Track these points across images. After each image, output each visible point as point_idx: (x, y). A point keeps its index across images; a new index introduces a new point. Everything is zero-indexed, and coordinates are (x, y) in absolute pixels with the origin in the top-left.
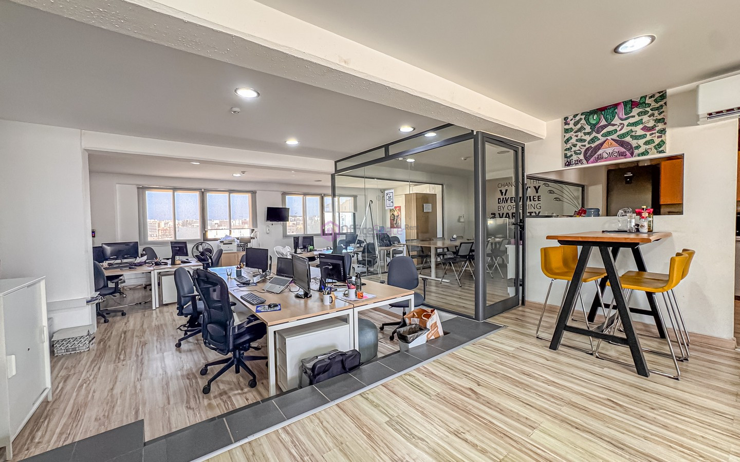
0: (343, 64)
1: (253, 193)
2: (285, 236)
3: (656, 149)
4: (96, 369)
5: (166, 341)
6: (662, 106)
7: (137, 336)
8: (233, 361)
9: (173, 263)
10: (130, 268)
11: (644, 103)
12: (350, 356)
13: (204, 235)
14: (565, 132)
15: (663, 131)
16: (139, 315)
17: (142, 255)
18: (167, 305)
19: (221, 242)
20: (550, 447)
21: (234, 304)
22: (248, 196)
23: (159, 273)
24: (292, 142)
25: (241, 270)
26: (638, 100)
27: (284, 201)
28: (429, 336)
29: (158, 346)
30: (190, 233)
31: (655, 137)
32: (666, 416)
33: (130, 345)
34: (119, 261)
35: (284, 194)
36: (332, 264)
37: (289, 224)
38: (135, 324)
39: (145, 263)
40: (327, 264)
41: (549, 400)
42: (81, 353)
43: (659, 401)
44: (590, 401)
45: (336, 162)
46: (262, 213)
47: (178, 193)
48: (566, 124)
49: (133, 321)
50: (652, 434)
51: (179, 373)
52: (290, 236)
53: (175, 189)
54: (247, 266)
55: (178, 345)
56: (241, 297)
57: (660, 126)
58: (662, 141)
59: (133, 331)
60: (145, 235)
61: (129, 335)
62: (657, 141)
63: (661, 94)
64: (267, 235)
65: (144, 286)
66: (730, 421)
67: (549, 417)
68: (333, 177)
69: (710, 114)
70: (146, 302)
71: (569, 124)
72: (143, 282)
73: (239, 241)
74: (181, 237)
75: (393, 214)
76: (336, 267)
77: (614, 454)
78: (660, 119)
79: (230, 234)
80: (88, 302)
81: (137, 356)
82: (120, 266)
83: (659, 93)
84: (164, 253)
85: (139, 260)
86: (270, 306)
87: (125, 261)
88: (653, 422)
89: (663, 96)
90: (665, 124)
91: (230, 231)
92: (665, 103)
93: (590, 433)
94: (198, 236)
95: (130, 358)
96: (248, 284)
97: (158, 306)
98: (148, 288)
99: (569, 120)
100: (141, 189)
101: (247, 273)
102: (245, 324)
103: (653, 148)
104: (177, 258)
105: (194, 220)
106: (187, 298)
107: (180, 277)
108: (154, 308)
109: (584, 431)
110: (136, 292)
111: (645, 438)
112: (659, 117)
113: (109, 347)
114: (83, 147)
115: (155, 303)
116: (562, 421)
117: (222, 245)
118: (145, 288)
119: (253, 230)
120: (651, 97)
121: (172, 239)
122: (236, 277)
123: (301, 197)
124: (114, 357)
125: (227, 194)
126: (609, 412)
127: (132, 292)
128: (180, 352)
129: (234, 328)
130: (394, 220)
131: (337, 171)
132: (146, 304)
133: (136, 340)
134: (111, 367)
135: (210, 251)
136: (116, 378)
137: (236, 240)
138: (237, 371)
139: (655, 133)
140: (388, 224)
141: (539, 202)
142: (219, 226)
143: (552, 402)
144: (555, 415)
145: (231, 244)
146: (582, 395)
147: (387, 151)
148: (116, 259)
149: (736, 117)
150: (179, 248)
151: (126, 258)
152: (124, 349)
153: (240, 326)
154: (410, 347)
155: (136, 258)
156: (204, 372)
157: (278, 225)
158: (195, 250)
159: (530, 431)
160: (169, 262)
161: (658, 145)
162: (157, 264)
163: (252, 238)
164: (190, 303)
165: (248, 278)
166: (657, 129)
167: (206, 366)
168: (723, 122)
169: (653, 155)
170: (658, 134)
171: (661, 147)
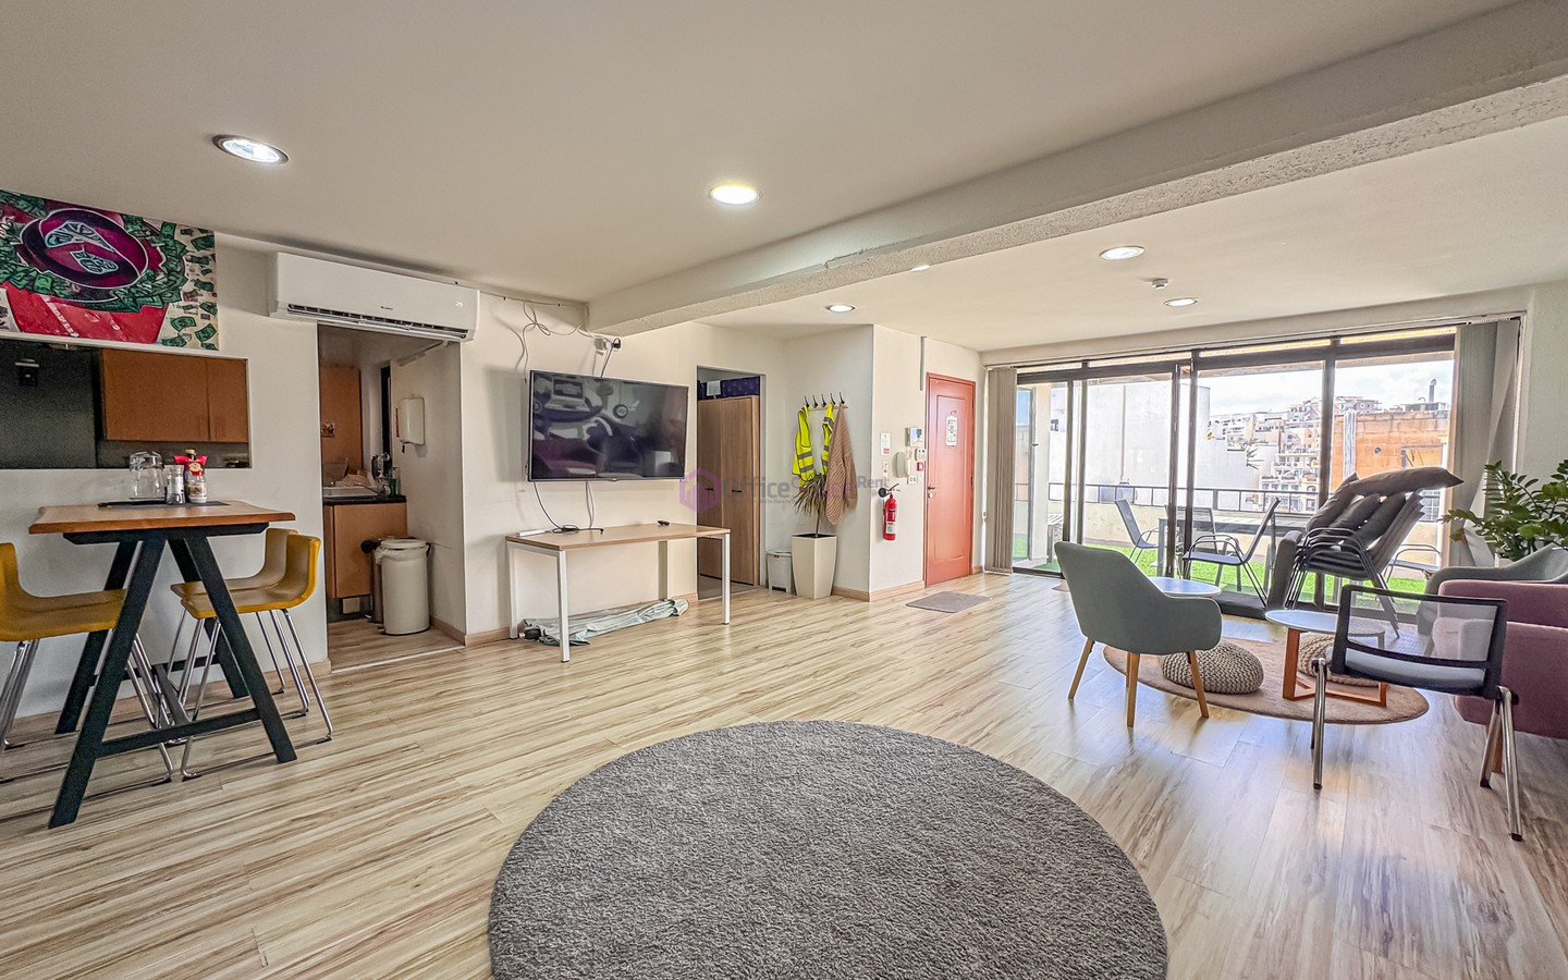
3: (200, 339)
6: (206, 258)
11: (173, 238)
15: (211, 308)
20: (319, 940)
26: (158, 226)
31: (196, 314)
32: (372, 787)
41: (210, 897)
43: (347, 777)
44: (275, 841)
50: (389, 816)
57: (205, 297)
58: (210, 326)
62: (201, 324)
63: (205, 235)
66: (418, 750)
67: (251, 915)
77: (389, 869)
78: (205, 283)
83: (202, 231)
88: (373, 803)
89: (207, 241)
90: (215, 295)
92: (213, 256)
93: (333, 875)
103: (194, 336)
109: (324, 880)
111: (388, 825)
112: (203, 279)
116: (278, 899)
120: (185, 232)
126: (317, 834)
139: (196, 307)
143: (218, 894)
144: (254, 903)
146: (250, 844)
149: (313, 321)
159: (256, 958)
161: (203, 331)
166: (200, 299)
168: (299, 323)
169: (193, 349)
170: (201, 311)
171: (208, 337)
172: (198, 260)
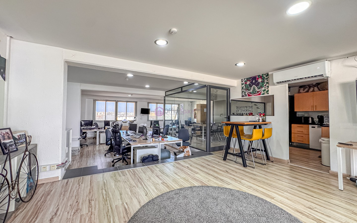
0: (153, 72)
1: (136, 102)
2: (148, 120)
4: (81, 159)
5: (101, 154)
6: (267, 78)
7: (92, 152)
8: (122, 158)
9: (104, 129)
10: (90, 130)
11: (263, 76)
12: (155, 156)
13: (116, 119)
14: (242, 85)
15: (268, 87)
16: (92, 146)
17: (94, 125)
18: (101, 144)
19: (122, 122)
21: (123, 141)
22: (134, 104)
23: (99, 132)
24: (147, 86)
25: (127, 131)
26: (261, 75)
27: (148, 106)
28: (185, 155)
29: (99, 155)
30: (111, 118)
33: (90, 154)
34: (86, 127)
35: (148, 103)
36: (156, 130)
37: (150, 115)
38: (91, 149)
39: (95, 128)
40: (154, 129)
42: (76, 155)
45: (166, 92)
46: (139, 111)
47: (107, 102)
48: (242, 82)
49: (90, 148)
51: (106, 162)
52: (149, 120)
53: (106, 101)
54: (130, 130)
55: (105, 155)
56: (126, 139)
57: (267, 85)
58: (268, 90)
59: (91, 151)
60: (95, 118)
61: (90, 152)
62: (267, 90)
64: (141, 120)
65: (93, 137)
68: (165, 97)
69: (278, 82)
70: (94, 143)
71: (243, 82)
72: (93, 136)
73: (129, 122)
74: (107, 120)
75: (195, 112)
76: (157, 130)
79: (126, 119)
80: (78, 139)
81: (93, 157)
82: (87, 129)
83: (267, 73)
84: (102, 125)
85: (93, 127)
86: (133, 141)
87: (88, 127)
90: (269, 84)
91: (126, 117)
92: (268, 77)
94: (114, 119)
95: (91, 157)
96: (129, 136)
97: (98, 144)
98: (95, 138)
99: (243, 80)
100: (95, 101)
101: (129, 132)
102: (126, 146)
104: (106, 127)
105: (113, 112)
106: (109, 139)
107: (107, 132)
108: (97, 145)
110: (91, 140)
112: (267, 82)
113: (84, 154)
114: (81, 88)
115: (98, 143)
117: (123, 123)
118: (94, 138)
119: (135, 117)
120: (265, 75)
121: (104, 120)
122: (125, 134)
123: (155, 104)
124: (86, 157)
125: (126, 103)
127: (89, 139)
128: (106, 157)
129: (122, 147)
130: (195, 115)
131: (166, 95)
132: (95, 143)
133: (92, 153)
134: (85, 159)
135: (118, 125)
136: (87, 161)
137: (128, 121)
138: (123, 162)
140: (193, 117)
141: (252, 109)
142: (123, 115)
145: (126, 122)
147: (182, 89)
148: (85, 126)
149: (287, 83)
150: (107, 123)
151: (88, 126)
152: (89, 155)
153: (124, 146)
154: (177, 157)
155: (92, 126)
156: (113, 162)
157: (145, 116)
158: (112, 124)
160: (103, 128)
161: (267, 91)
162: (99, 129)
163: (134, 121)
164: (110, 141)
165: (130, 134)
166: (267, 86)
167: (114, 160)
169: (266, 95)
170: (267, 88)
171: (268, 92)
172: (266, 79)
